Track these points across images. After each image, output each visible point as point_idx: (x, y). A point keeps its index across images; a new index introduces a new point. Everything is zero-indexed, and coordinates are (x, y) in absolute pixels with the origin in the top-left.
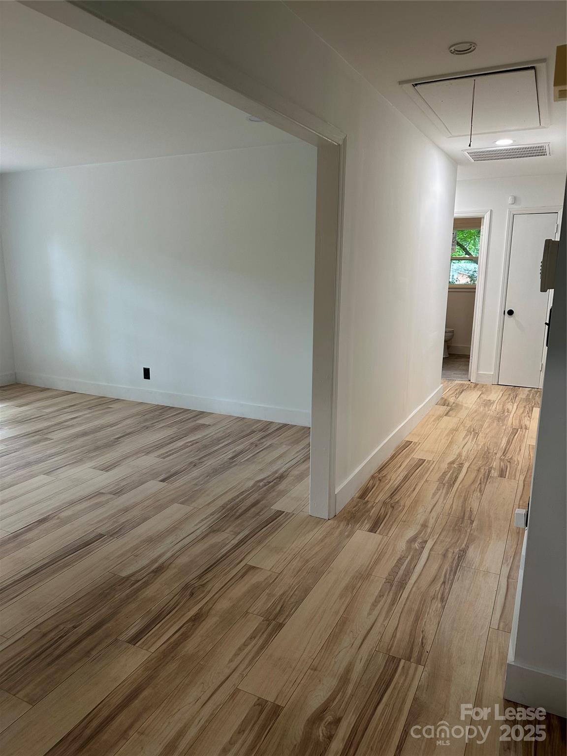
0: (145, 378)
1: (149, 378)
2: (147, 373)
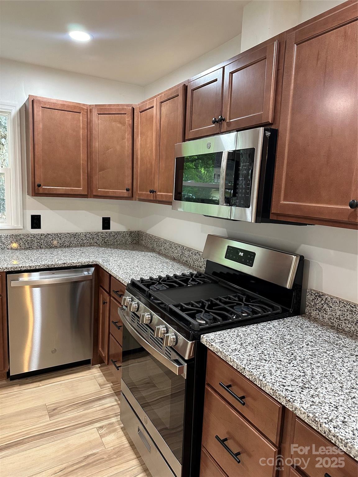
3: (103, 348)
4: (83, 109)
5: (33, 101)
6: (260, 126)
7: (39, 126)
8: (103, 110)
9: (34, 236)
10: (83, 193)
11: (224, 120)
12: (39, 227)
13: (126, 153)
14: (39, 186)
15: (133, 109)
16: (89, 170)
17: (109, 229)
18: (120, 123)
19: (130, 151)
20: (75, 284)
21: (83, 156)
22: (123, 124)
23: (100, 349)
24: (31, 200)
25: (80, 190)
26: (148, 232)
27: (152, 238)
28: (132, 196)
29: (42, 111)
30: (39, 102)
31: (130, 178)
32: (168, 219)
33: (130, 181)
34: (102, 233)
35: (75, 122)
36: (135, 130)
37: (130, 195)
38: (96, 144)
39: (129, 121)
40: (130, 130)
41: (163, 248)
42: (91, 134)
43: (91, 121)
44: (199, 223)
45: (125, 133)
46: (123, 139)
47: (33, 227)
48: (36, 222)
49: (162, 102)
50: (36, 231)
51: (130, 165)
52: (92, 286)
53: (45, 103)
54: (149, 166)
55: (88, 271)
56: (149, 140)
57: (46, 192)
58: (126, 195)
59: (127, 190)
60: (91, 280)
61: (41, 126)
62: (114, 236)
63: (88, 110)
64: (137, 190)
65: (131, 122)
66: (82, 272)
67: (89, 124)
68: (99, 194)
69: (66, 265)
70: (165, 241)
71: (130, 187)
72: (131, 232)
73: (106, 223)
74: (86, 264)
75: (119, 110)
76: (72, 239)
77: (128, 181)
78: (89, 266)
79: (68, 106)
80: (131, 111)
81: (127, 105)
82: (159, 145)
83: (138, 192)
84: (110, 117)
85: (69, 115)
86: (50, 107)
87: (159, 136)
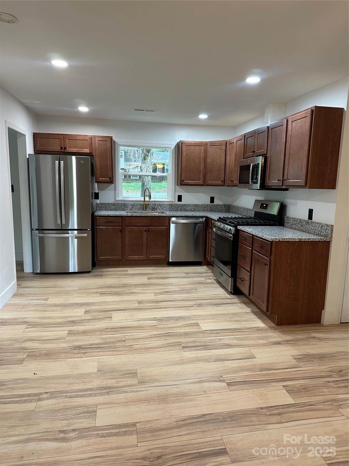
3: (208, 256)
4: (203, 144)
5: (182, 143)
6: (261, 156)
7: (184, 154)
8: (213, 144)
9: (179, 205)
10: (201, 184)
11: (255, 151)
12: (181, 201)
13: (222, 164)
14: (183, 181)
15: (226, 142)
16: (205, 172)
17: (214, 203)
18: (220, 149)
19: (224, 163)
20: (196, 224)
21: (202, 166)
22: (222, 150)
23: (207, 256)
24: (178, 188)
25: (200, 182)
26: (234, 205)
27: (235, 207)
28: (224, 185)
29: (186, 147)
30: (185, 143)
31: (224, 175)
32: (243, 195)
33: (224, 177)
34: (210, 205)
35: (199, 151)
36: (227, 152)
37: (223, 184)
38: (209, 160)
39: (224, 148)
40: (224, 153)
41: (240, 211)
42: (206, 156)
43: (207, 149)
44: (254, 196)
45: (222, 154)
46: (221, 157)
47: (178, 201)
48: (180, 198)
49: (237, 141)
50: (180, 203)
51: (224, 169)
52: (204, 226)
53: (187, 143)
54: (231, 169)
55: (202, 219)
56: (232, 158)
57: (186, 184)
58: (221, 184)
59: (222, 181)
60: (203, 223)
61: (185, 154)
62: (216, 206)
63: (206, 144)
64: (226, 182)
65: (225, 149)
66: (199, 219)
67: (206, 151)
68: (209, 184)
69: (193, 216)
70: (241, 208)
71: (223, 180)
72: (225, 205)
73: (212, 199)
74: (202, 216)
75: (220, 143)
76: (196, 207)
77: (223, 177)
78: (202, 217)
79: (197, 144)
80: (225, 144)
81: (224, 141)
82: (235, 160)
83: (227, 182)
84: (215, 147)
85: (197, 148)
86: (189, 145)
87: (236, 156)
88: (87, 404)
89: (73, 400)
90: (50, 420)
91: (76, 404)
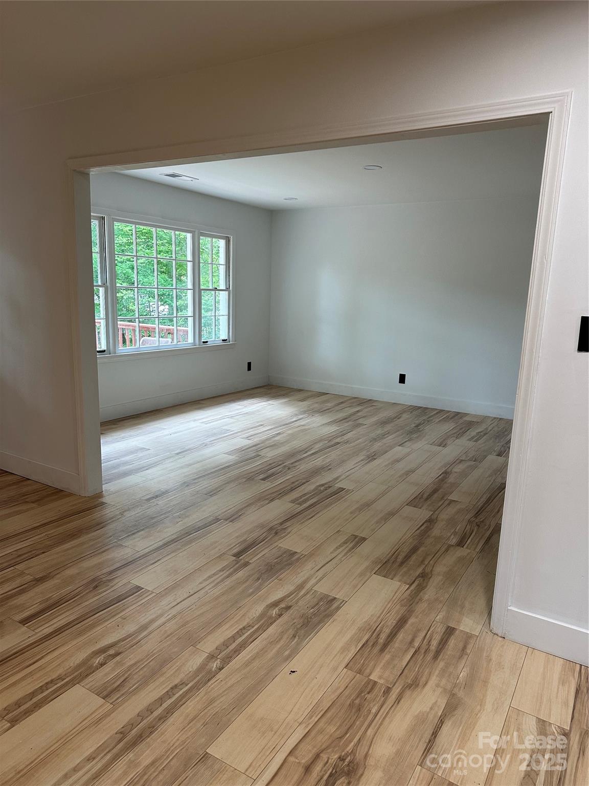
0: (400, 382)
1: (404, 383)
2: (402, 379)
88: (134, 697)
89: (165, 686)
90: (154, 652)
91: (151, 686)
